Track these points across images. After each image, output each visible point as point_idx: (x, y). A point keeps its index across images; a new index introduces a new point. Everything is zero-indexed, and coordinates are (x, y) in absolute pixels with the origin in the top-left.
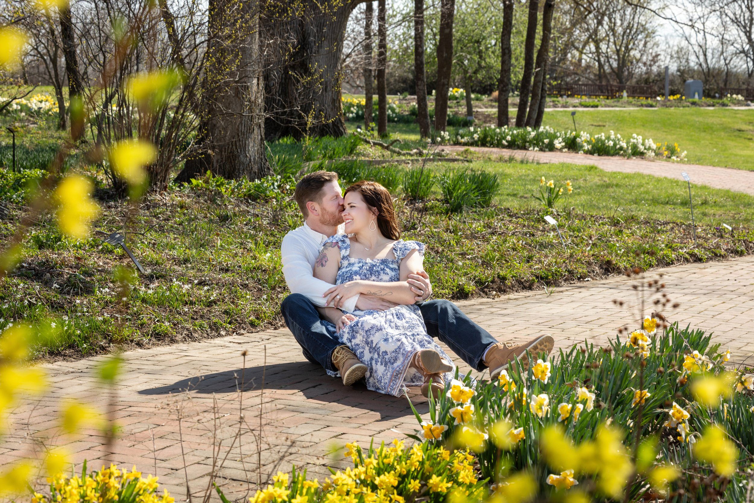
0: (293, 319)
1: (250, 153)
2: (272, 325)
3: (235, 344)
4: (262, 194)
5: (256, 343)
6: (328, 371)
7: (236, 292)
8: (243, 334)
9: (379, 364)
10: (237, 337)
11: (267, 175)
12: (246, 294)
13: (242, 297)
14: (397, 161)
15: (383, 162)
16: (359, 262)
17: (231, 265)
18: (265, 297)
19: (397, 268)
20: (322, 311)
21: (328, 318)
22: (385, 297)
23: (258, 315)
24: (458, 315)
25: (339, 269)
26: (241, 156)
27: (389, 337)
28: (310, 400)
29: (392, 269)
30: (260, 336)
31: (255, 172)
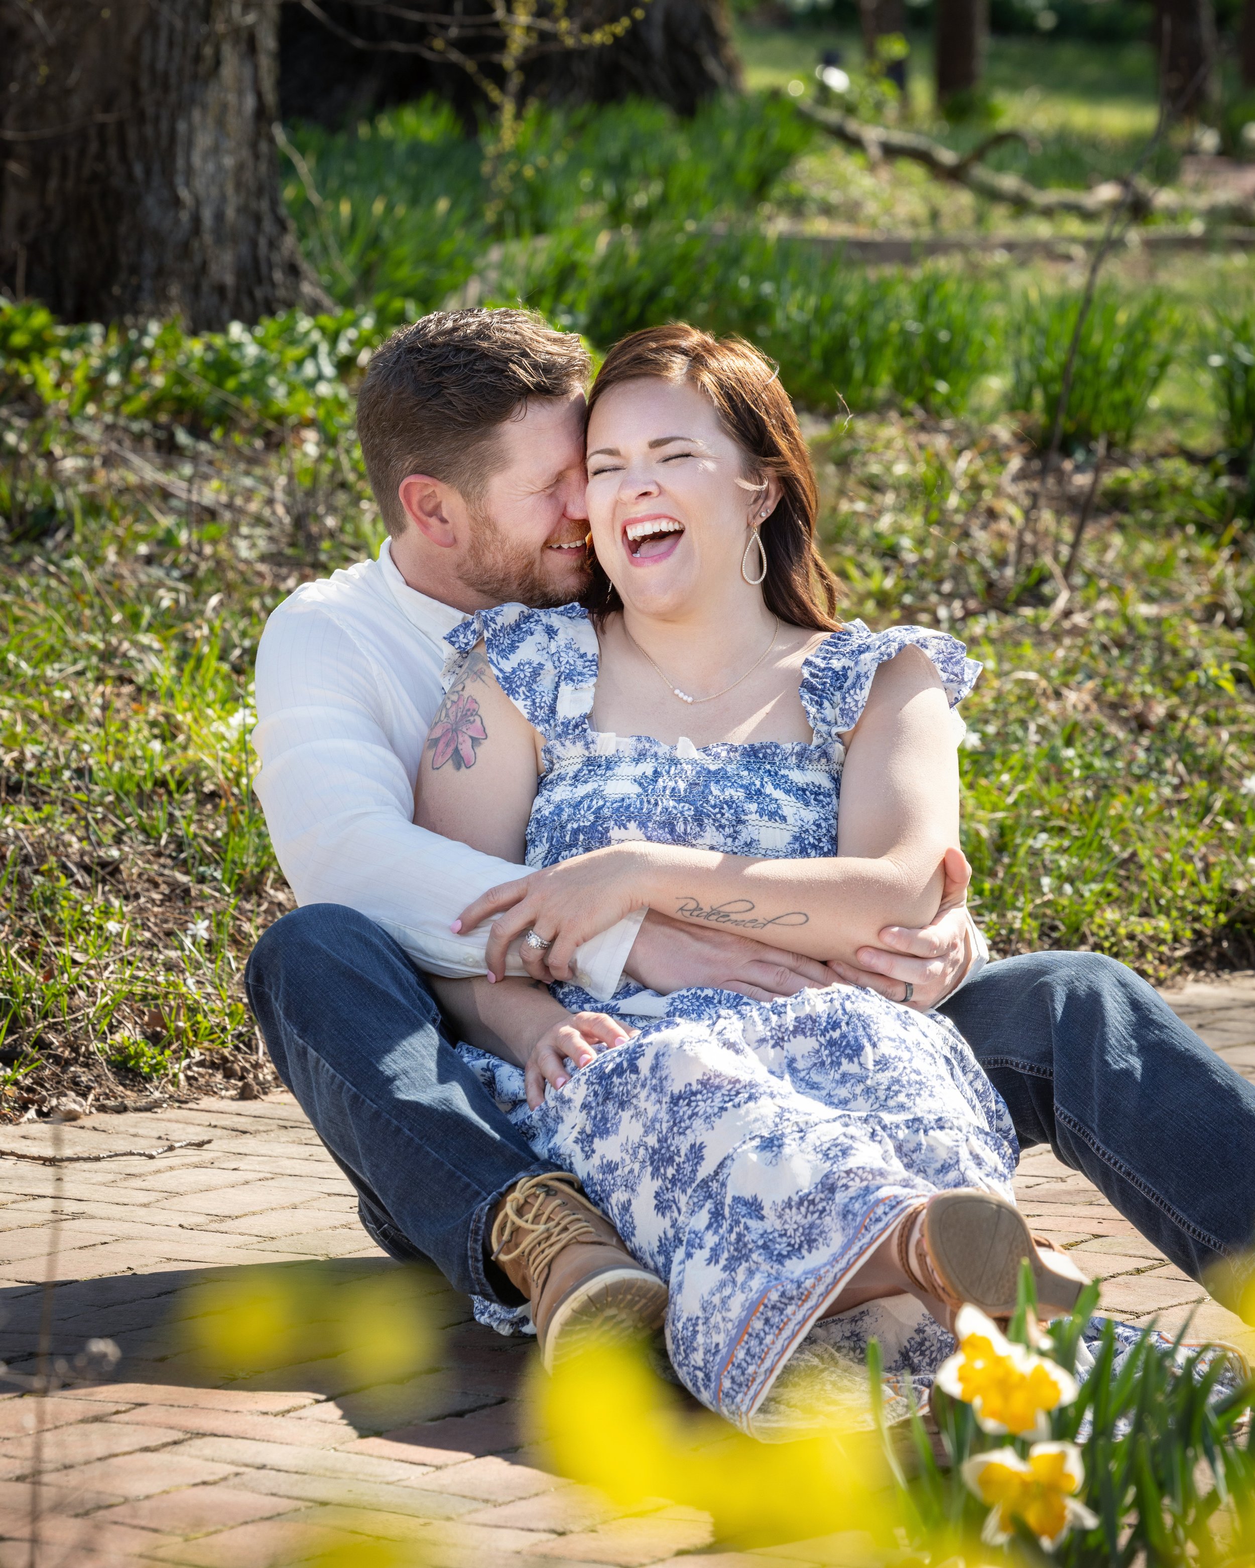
0: (303, 1031)
1: (199, 184)
2: (229, 1074)
3: (25, 1167)
4: (249, 402)
5: (137, 1164)
6: (478, 1302)
7: (50, 901)
8: (72, 1117)
9: (702, 1255)
10: (42, 1129)
11: (290, 305)
12: (106, 913)
13: (83, 927)
14: (1010, 246)
15: (935, 247)
16: (640, 757)
17: (39, 760)
18: (201, 928)
19: (827, 784)
20: (455, 997)
21: (486, 1030)
22: (769, 933)
23: (157, 1019)
24: (1153, 1035)
25: (541, 783)
26: (150, 201)
27: (788, 1128)
28: (375, 1444)
29: (801, 793)
30: (160, 1128)
31: (221, 290)
